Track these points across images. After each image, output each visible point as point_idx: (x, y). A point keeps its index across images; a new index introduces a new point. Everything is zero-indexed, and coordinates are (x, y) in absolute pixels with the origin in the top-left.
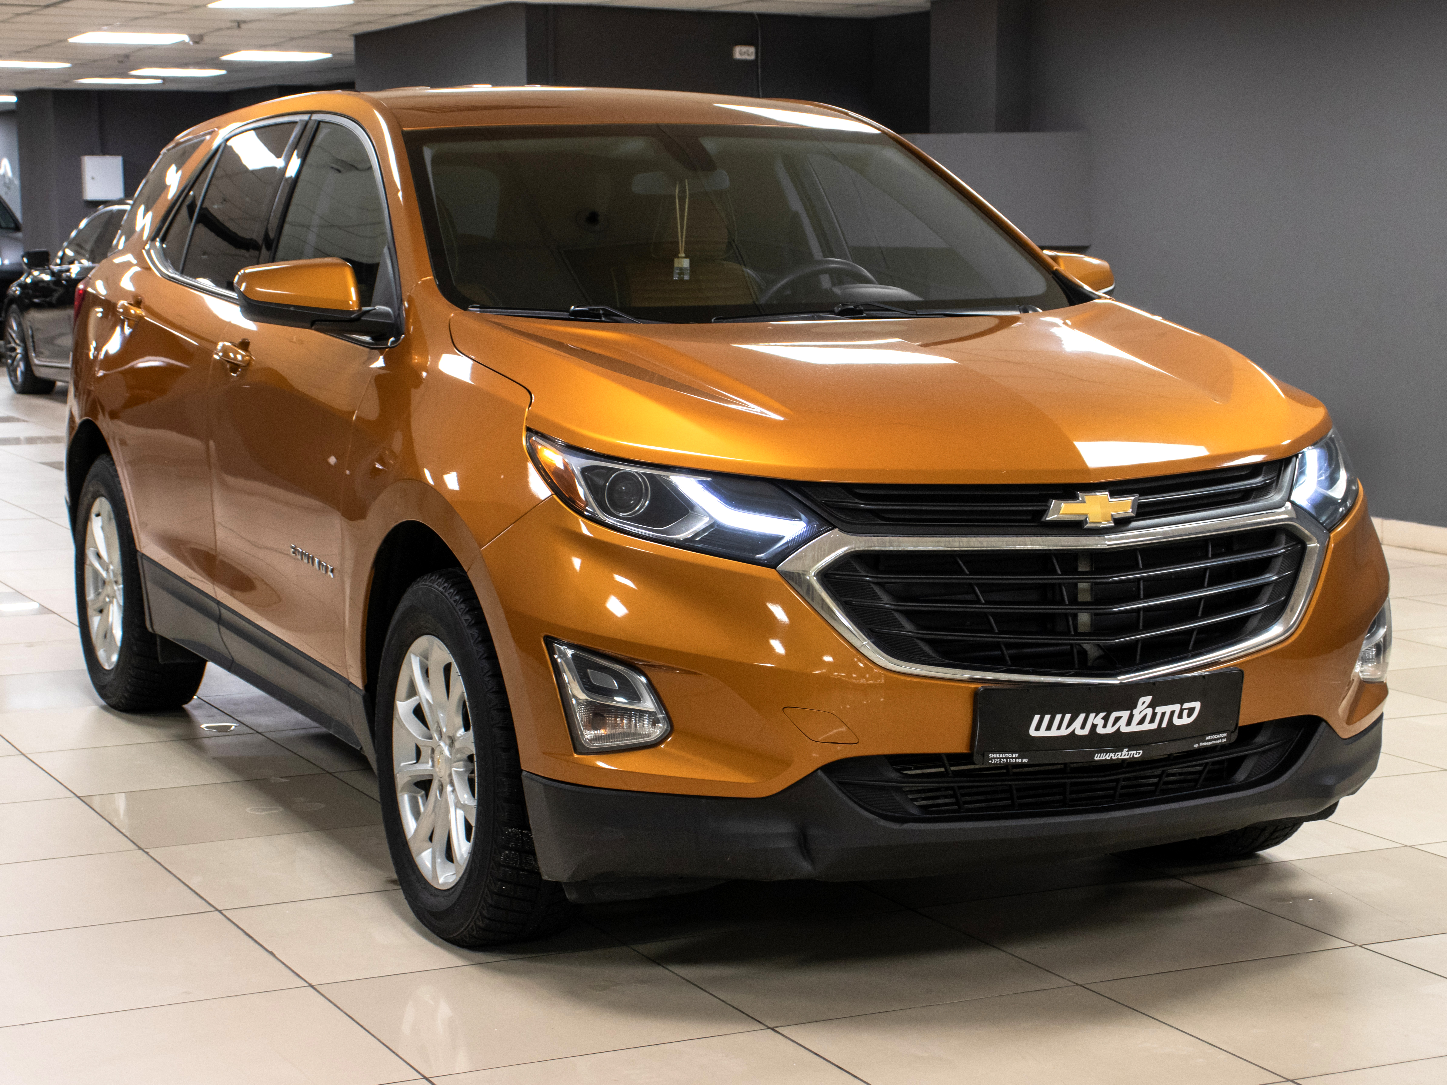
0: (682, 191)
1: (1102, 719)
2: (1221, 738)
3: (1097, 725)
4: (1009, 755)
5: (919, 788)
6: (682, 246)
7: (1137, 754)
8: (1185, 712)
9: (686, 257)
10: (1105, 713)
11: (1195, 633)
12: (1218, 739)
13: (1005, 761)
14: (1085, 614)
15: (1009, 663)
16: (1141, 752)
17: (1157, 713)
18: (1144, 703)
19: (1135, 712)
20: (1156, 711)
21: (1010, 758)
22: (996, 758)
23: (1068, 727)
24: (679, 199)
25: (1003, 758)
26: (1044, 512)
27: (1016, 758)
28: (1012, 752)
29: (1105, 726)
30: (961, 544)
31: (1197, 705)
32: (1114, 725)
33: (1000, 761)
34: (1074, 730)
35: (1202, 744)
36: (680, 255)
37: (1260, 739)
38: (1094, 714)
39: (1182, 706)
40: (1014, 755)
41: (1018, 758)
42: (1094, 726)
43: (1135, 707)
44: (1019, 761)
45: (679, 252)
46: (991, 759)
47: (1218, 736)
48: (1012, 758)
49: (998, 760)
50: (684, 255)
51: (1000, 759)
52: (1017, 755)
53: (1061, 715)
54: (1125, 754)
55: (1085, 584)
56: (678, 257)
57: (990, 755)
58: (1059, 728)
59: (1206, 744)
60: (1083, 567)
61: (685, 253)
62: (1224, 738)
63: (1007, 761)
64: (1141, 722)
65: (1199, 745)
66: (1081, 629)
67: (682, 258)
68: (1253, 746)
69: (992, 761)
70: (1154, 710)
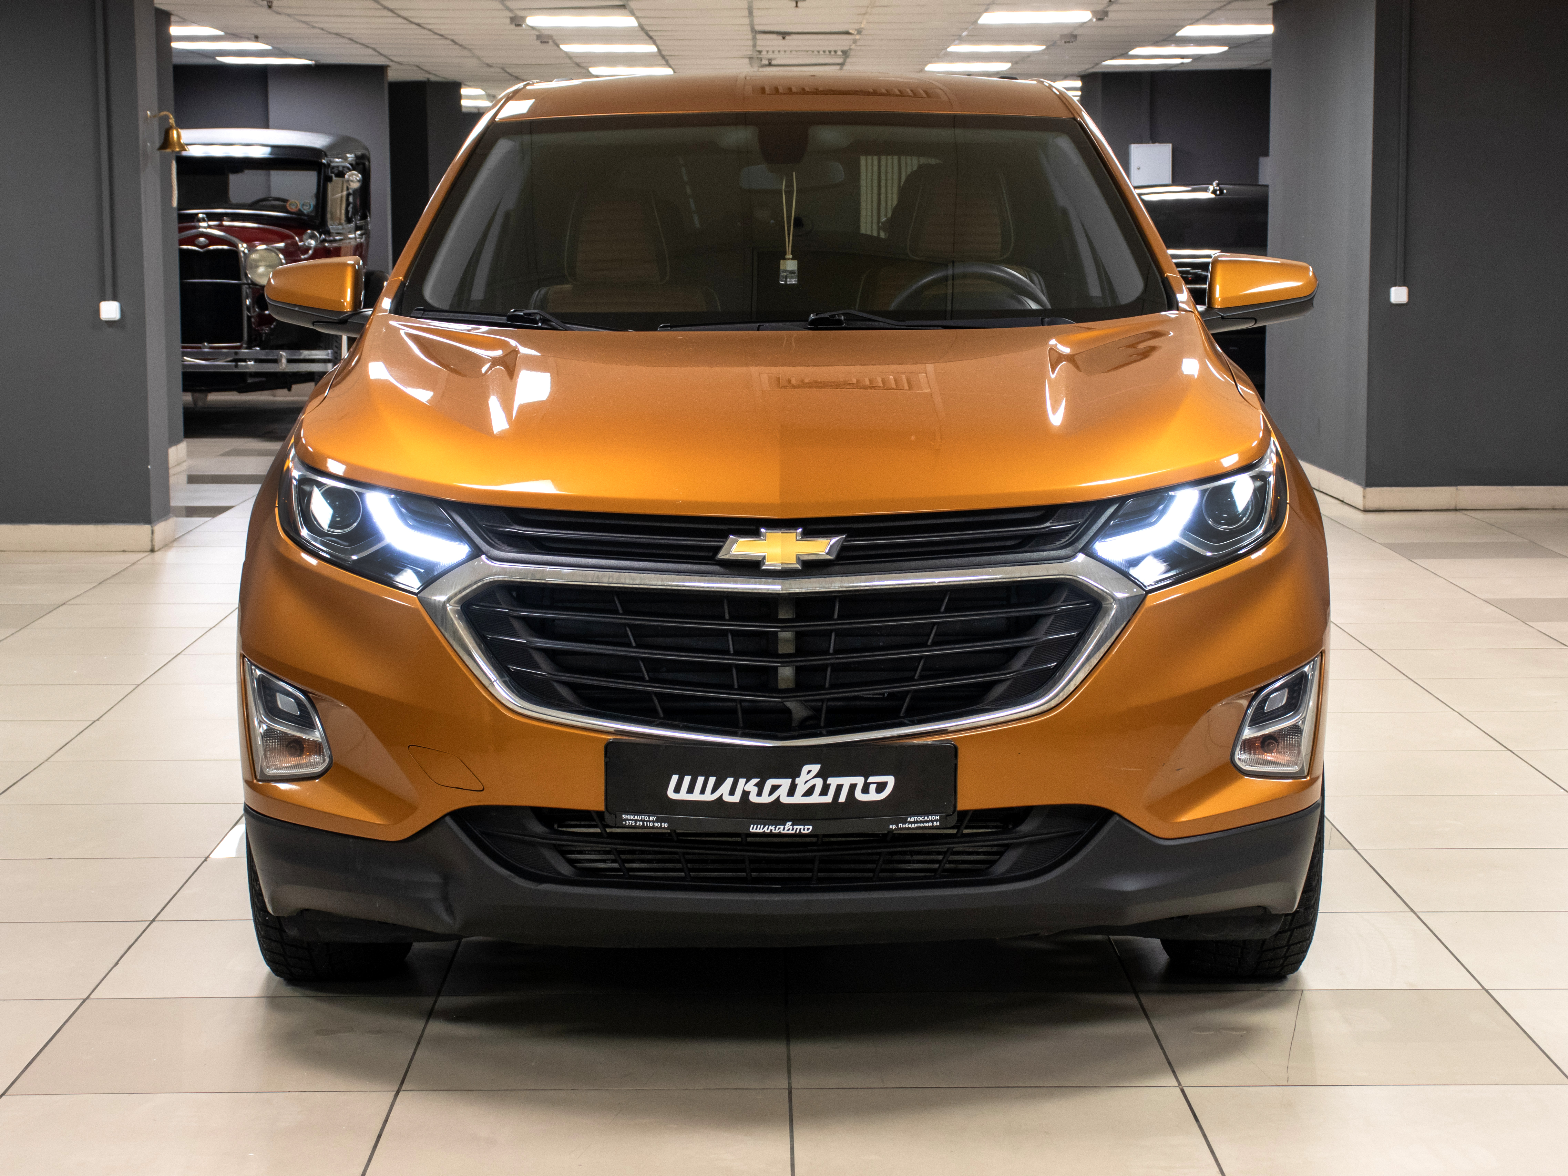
0: (789, 185)
1: (755, 785)
2: (932, 821)
3: (749, 792)
4: (646, 818)
5: (599, 849)
6: (789, 248)
7: (807, 829)
8: (873, 788)
9: (792, 259)
10: (759, 780)
11: (909, 696)
12: (927, 822)
13: (641, 823)
14: (787, 668)
15: (662, 715)
16: (811, 827)
17: (830, 785)
18: (809, 772)
19: (797, 781)
20: (828, 782)
21: (647, 821)
22: (630, 819)
23: (713, 791)
24: (785, 194)
25: (640, 821)
26: (718, 549)
27: (653, 822)
28: (649, 813)
29: (759, 794)
30: (611, 580)
31: (890, 780)
32: (771, 793)
33: (636, 823)
34: (722, 796)
35: (901, 825)
36: (787, 257)
37: (1026, 827)
38: (744, 780)
39: (866, 779)
40: (651, 818)
41: (657, 821)
42: (745, 794)
43: (798, 775)
44: (657, 825)
45: (785, 253)
46: (626, 820)
47: (926, 818)
48: (650, 822)
49: (633, 822)
50: (791, 256)
51: (636, 821)
52: (655, 818)
53: (703, 778)
54: (788, 828)
55: (787, 633)
56: (785, 259)
57: (623, 816)
58: (703, 792)
59: (907, 825)
60: (784, 614)
61: (792, 254)
62: (936, 821)
63: (643, 824)
64: (809, 792)
65: (897, 826)
66: (782, 685)
67: (789, 259)
68: (1013, 835)
69: (626, 822)
70: (825, 781)
